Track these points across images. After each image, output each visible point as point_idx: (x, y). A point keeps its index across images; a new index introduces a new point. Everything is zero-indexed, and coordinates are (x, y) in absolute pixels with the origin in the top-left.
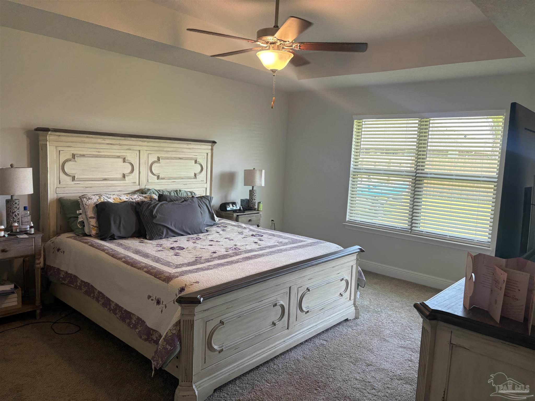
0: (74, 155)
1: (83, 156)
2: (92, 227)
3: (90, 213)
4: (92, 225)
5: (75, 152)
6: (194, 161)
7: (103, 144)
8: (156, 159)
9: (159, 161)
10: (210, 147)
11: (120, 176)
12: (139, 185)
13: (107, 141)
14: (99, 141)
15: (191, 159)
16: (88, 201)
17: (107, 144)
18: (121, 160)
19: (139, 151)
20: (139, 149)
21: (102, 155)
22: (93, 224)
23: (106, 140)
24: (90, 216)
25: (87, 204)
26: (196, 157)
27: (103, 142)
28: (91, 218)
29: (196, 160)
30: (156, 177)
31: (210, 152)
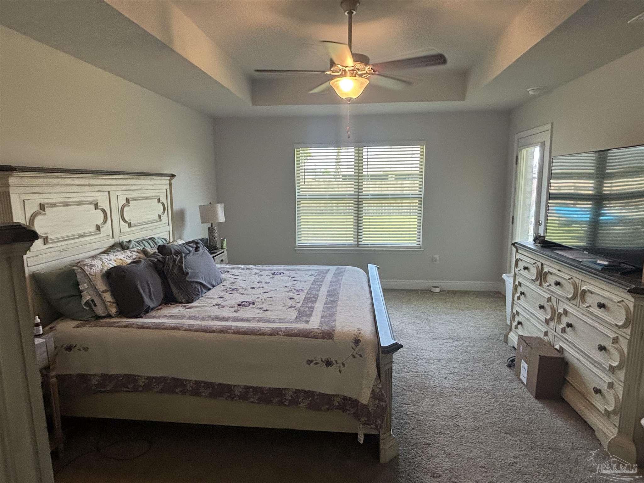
0: (44, 205)
1: (54, 205)
2: (109, 304)
3: (101, 286)
4: (108, 302)
5: (42, 201)
6: (156, 200)
7: (72, 185)
8: (125, 202)
9: (129, 203)
10: (168, 182)
11: (94, 229)
12: (113, 237)
13: (77, 182)
14: (69, 181)
15: (153, 198)
16: (92, 270)
17: (78, 185)
18: (92, 206)
19: (109, 192)
20: (108, 190)
21: (73, 202)
22: (109, 300)
23: (75, 179)
24: (101, 290)
25: (92, 274)
26: (157, 194)
27: (73, 183)
28: (103, 292)
29: (159, 198)
30: (127, 225)
31: (168, 187)
